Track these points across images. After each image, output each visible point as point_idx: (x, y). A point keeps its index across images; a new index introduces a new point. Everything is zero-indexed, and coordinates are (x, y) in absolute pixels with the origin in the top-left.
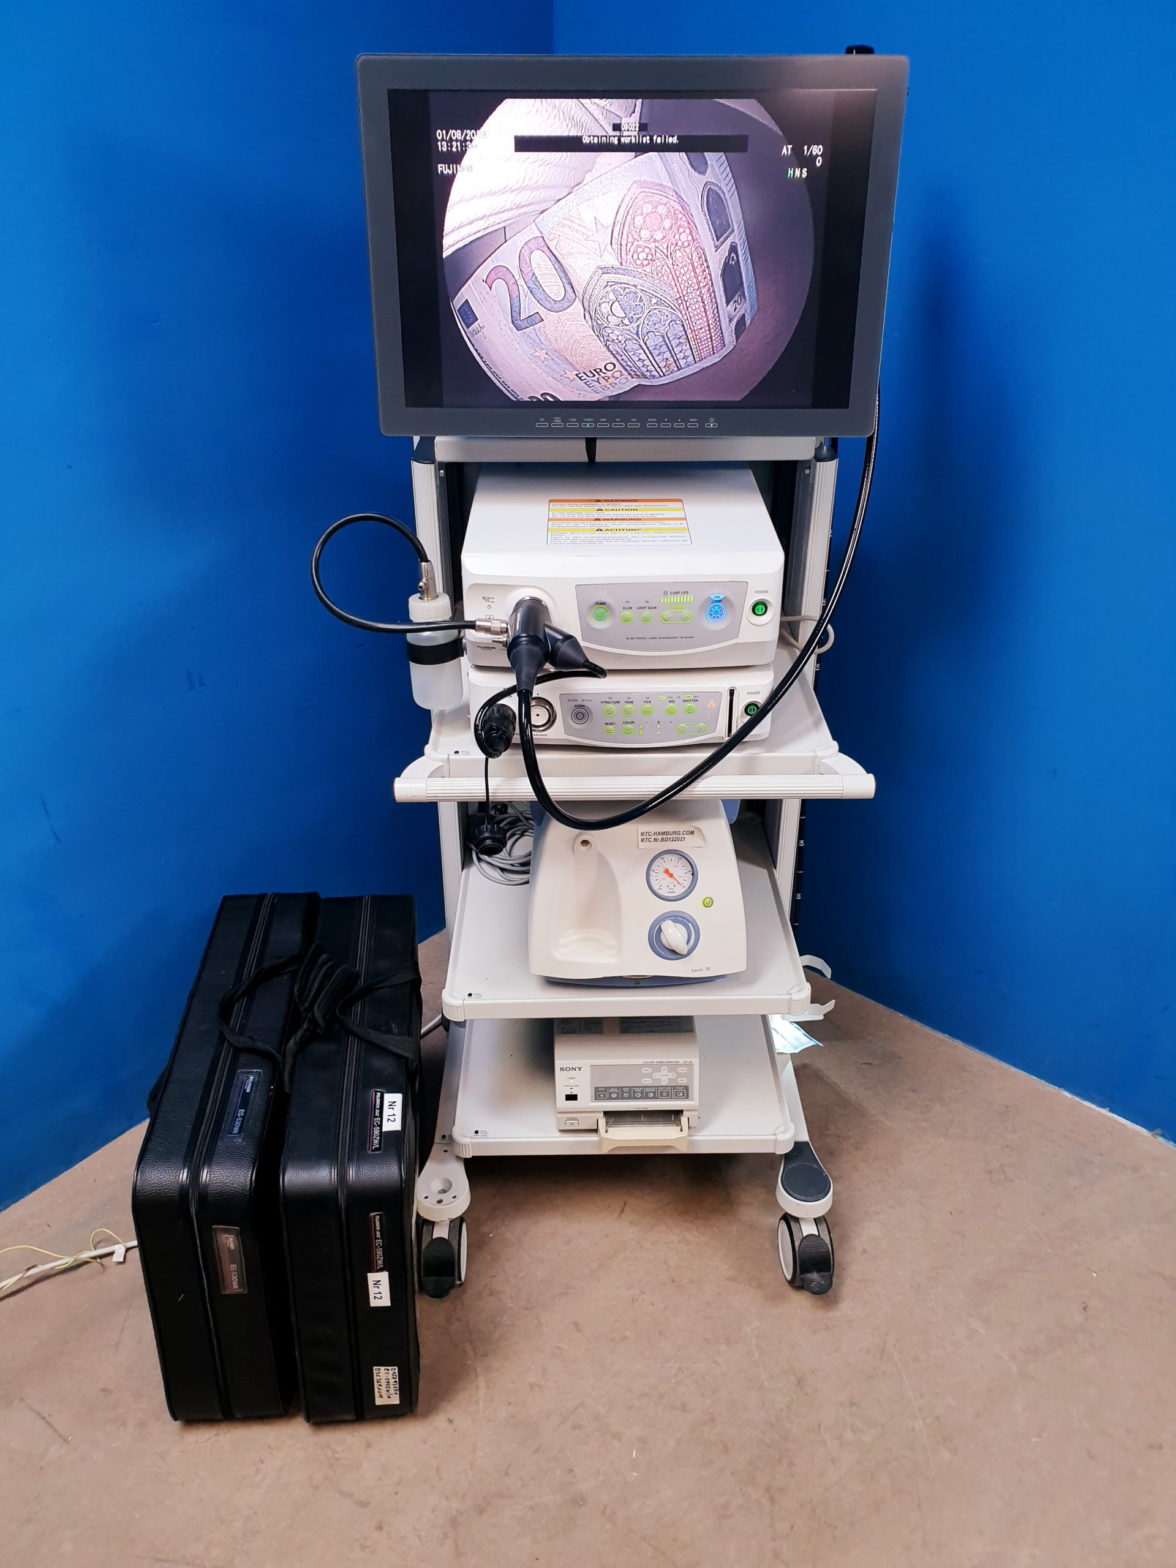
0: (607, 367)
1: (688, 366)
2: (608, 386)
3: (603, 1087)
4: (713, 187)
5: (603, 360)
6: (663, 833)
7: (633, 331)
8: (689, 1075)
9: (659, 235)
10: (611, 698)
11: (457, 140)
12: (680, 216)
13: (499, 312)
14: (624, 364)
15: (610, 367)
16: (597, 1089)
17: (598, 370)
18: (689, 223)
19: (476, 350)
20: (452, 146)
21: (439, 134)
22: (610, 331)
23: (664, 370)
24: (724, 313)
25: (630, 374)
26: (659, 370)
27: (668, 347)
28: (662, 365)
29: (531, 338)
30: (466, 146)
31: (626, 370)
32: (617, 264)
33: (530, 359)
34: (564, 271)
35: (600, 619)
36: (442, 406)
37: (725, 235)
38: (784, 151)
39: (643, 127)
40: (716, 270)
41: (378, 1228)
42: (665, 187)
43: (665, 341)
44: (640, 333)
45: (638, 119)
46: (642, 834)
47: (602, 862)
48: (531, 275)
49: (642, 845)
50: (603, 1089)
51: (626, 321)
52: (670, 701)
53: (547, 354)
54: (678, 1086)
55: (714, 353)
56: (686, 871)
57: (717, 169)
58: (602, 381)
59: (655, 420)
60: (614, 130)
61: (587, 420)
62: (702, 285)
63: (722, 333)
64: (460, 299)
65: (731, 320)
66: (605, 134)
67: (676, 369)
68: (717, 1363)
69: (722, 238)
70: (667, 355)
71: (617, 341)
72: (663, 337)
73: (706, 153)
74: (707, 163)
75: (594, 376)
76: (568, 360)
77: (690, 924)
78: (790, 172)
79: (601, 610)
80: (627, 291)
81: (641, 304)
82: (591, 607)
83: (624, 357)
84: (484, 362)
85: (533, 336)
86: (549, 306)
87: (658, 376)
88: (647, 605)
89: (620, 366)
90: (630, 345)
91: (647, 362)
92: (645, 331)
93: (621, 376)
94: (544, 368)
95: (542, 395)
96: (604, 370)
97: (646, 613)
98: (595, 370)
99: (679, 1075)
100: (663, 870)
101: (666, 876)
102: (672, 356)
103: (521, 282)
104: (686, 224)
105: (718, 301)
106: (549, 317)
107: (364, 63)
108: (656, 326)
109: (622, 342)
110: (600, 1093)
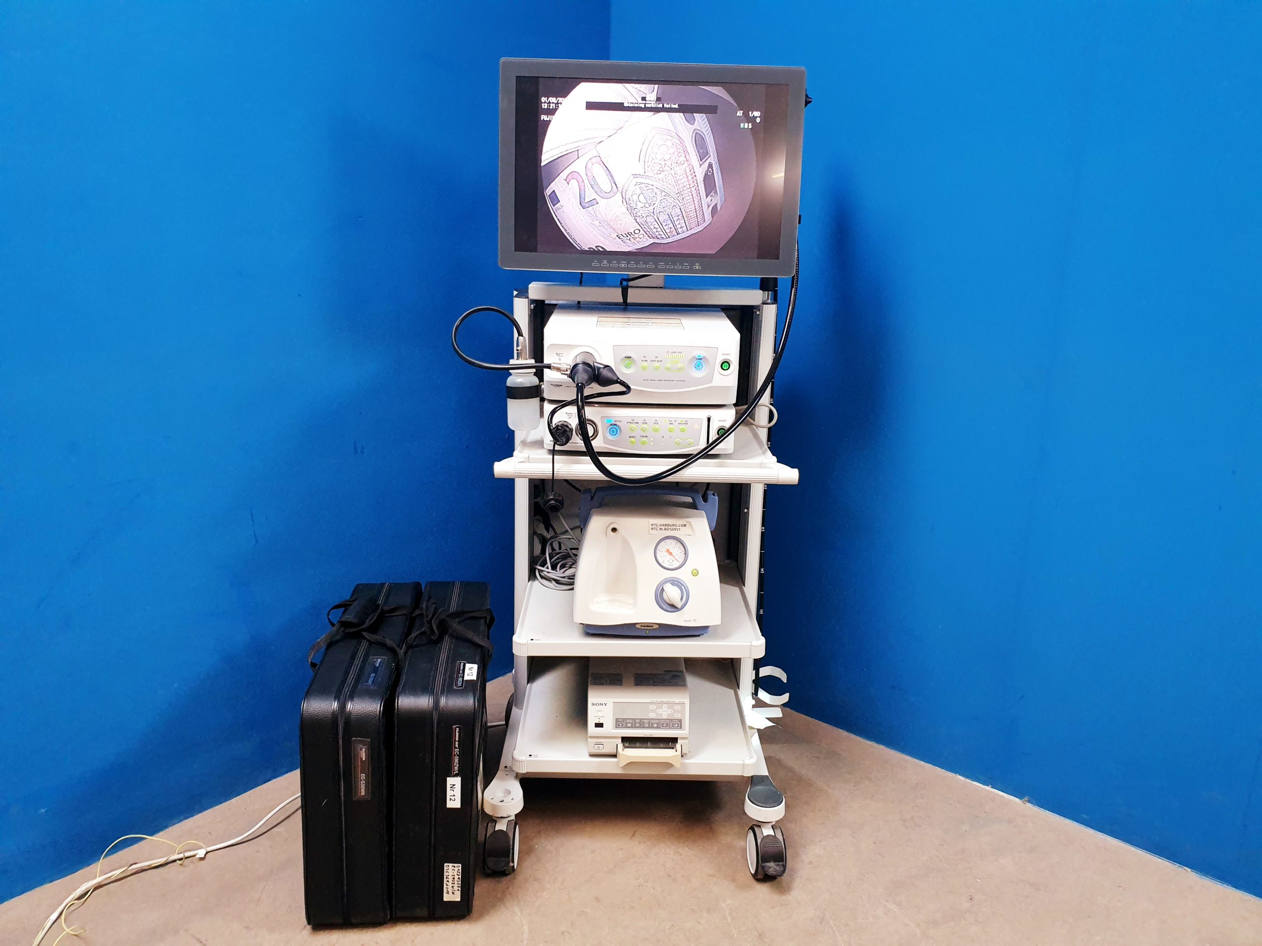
0: (635, 232)
1: (683, 232)
2: (636, 243)
3: (621, 719)
4: (698, 132)
5: (633, 227)
6: (666, 525)
7: (651, 211)
8: (682, 712)
9: (667, 157)
10: (633, 420)
11: (553, 103)
12: (679, 147)
13: (573, 198)
14: (646, 230)
15: (637, 232)
16: (617, 720)
17: (630, 233)
18: (684, 151)
19: (558, 220)
20: (550, 106)
21: (543, 99)
22: (638, 211)
23: (669, 234)
24: (705, 203)
25: (649, 236)
26: (666, 234)
27: (672, 222)
28: (668, 231)
29: (591, 213)
30: (558, 106)
31: (646, 234)
32: (642, 173)
33: (590, 226)
34: (612, 176)
35: (627, 367)
36: (536, 251)
37: (705, 158)
38: (738, 114)
39: (658, 99)
40: (700, 177)
41: (457, 739)
42: (671, 131)
43: (669, 217)
44: (655, 212)
45: (656, 95)
46: (652, 525)
47: (625, 542)
48: (592, 177)
49: (652, 532)
50: (622, 720)
51: (647, 205)
52: (670, 424)
53: (600, 223)
54: (675, 719)
55: (698, 226)
56: (680, 552)
57: (700, 121)
58: (632, 239)
59: (663, 263)
60: (642, 100)
61: (623, 262)
62: (691, 186)
63: (703, 214)
64: (550, 190)
65: (709, 206)
66: (637, 102)
67: (676, 234)
68: (699, 923)
69: (703, 160)
70: (671, 226)
71: (641, 217)
72: (668, 215)
73: (694, 114)
74: (695, 120)
75: (627, 236)
76: (612, 227)
77: (683, 587)
78: (742, 125)
79: (628, 361)
80: (648, 188)
81: (656, 196)
82: (622, 359)
83: (645, 226)
84: (563, 226)
85: (592, 212)
86: (602, 195)
87: (665, 237)
88: (657, 359)
89: (643, 232)
90: (649, 219)
91: (659, 230)
92: (658, 211)
93: (644, 237)
94: (598, 231)
95: (596, 247)
96: (633, 233)
97: (657, 364)
98: (628, 233)
99: (675, 711)
100: (666, 550)
101: (667, 554)
102: (674, 226)
103: (586, 181)
104: (682, 151)
105: (701, 195)
106: (602, 202)
107: (504, 62)
108: (665, 209)
109: (645, 217)
110: (620, 723)
